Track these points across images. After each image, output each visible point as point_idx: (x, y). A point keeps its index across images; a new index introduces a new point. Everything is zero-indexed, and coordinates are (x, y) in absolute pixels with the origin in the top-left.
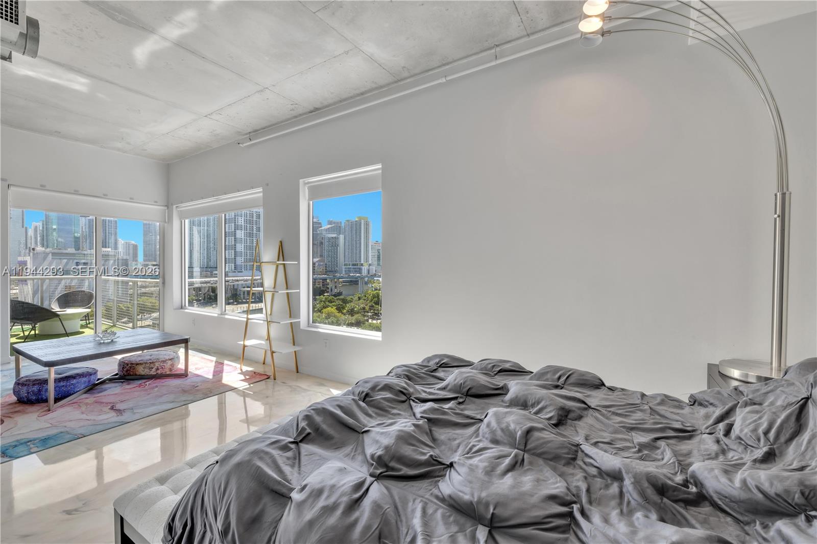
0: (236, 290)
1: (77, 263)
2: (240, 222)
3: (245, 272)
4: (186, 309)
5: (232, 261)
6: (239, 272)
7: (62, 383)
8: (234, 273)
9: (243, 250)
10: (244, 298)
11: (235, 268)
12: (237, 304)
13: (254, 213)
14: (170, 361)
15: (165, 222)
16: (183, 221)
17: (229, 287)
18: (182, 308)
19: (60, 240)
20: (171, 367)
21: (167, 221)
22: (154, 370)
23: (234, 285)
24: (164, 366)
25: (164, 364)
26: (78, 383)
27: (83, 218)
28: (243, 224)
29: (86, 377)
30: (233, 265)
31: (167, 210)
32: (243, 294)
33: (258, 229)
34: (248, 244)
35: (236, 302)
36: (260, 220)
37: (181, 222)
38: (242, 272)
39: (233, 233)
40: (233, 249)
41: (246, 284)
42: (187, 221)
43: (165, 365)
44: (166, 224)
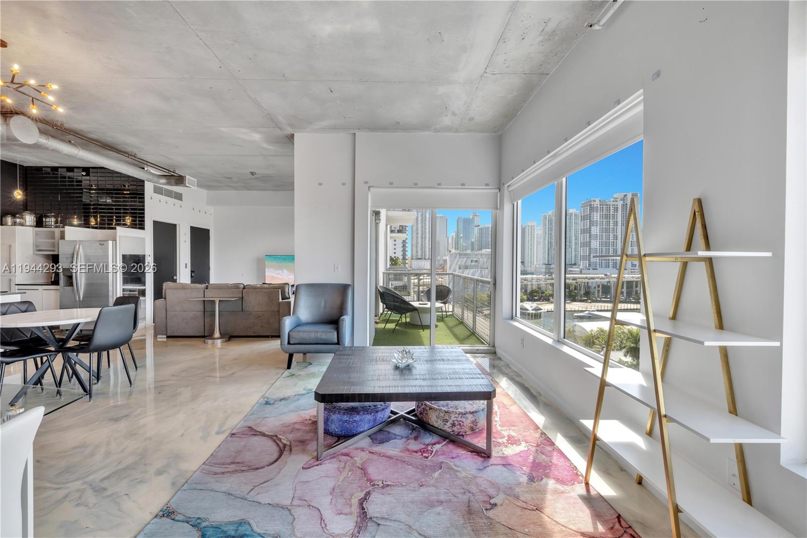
0: (589, 287)
1: (472, 260)
2: (595, 218)
3: (600, 270)
4: (517, 321)
5: (586, 258)
6: (593, 269)
7: (345, 416)
8: (588, 270)
9: (598, 247)
10: (598, 297)
11: (589, 265)
12: (590, 302)
13: (611, 206)
14: (471, 415)
15: (497, 209)
16: (515, 203)
17: (583, 284)
18: (512, 318)
19: (464, 244)
20: (472, 425)
21: (498, 207)
22: (449, 424)
23: (588, 283)
24: (463, 422)
25: (462, 419)
26: (361, 420)
27: (477, 227)
28: (598, 220)
29: (371, 414)
30: (587, 262)
31: (499, 194)
32: (598, 293)
33: (616, 224)
34: (604, 240)
35: (589, 300)
36: (618, 214)
37: (514, 204)
38: (596, 269)
39: (588, 229)
40: (588, 245)
41: (601, 282)
42: (520, 202)
43: (464, 420)
44: (498, 211)
